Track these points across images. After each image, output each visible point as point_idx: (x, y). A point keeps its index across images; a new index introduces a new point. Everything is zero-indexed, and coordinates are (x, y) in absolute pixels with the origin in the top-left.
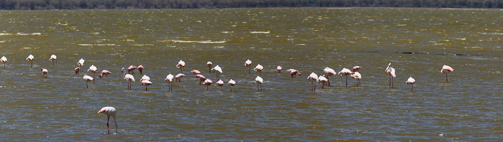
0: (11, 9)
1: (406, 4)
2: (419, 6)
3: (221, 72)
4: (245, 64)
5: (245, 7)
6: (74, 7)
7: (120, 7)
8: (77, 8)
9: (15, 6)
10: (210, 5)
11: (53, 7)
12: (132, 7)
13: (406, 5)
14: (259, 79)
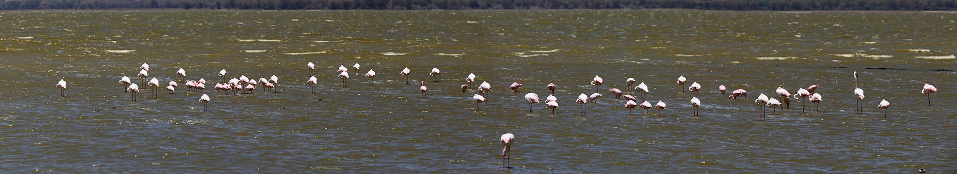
0: (381, 9)
1: (879, 6)
2: (896, 9)
3: (647, 91)
4: (678, 82)
5: (681, 8)
6: (463, 7)
7: (521, 8)
8: (466, 8)
9: (386, 5)
10: (635, 4)
11: (436, 6)
12: (536, 7)
13: (878, 8)
14: (696, 100)
